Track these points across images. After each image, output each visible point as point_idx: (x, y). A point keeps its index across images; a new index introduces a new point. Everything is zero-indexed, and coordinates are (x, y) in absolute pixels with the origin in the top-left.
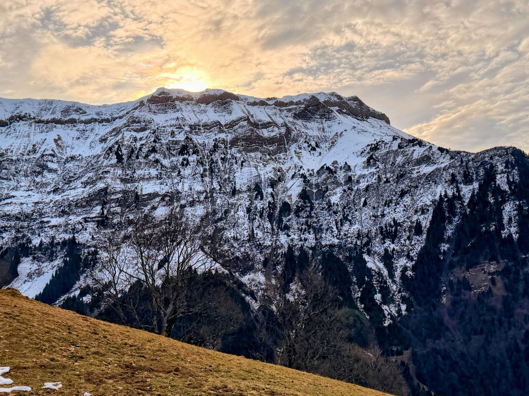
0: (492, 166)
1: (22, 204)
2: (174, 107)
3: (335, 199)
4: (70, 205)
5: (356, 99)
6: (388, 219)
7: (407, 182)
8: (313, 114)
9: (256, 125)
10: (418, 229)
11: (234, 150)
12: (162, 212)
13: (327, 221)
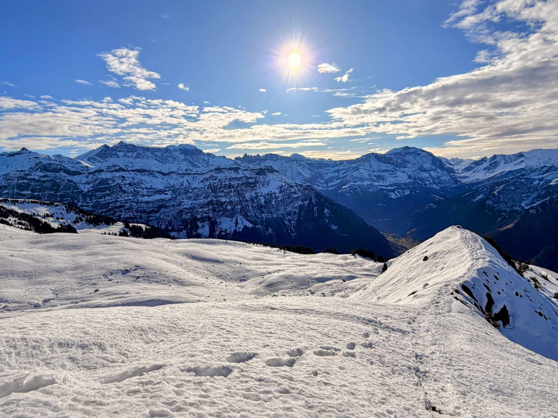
0: (312, 197)
1: (188, 204)
2: (222, 171)
3: (273, 203)
4: (202, 205)
5: (270, 166)
6: (288, 210)
7: (291, 199)
8: (261, 173)
9: (247, 178)
10: (295, 213)
11: (243, 187)
12: (229, 207)
13: (273, 210)
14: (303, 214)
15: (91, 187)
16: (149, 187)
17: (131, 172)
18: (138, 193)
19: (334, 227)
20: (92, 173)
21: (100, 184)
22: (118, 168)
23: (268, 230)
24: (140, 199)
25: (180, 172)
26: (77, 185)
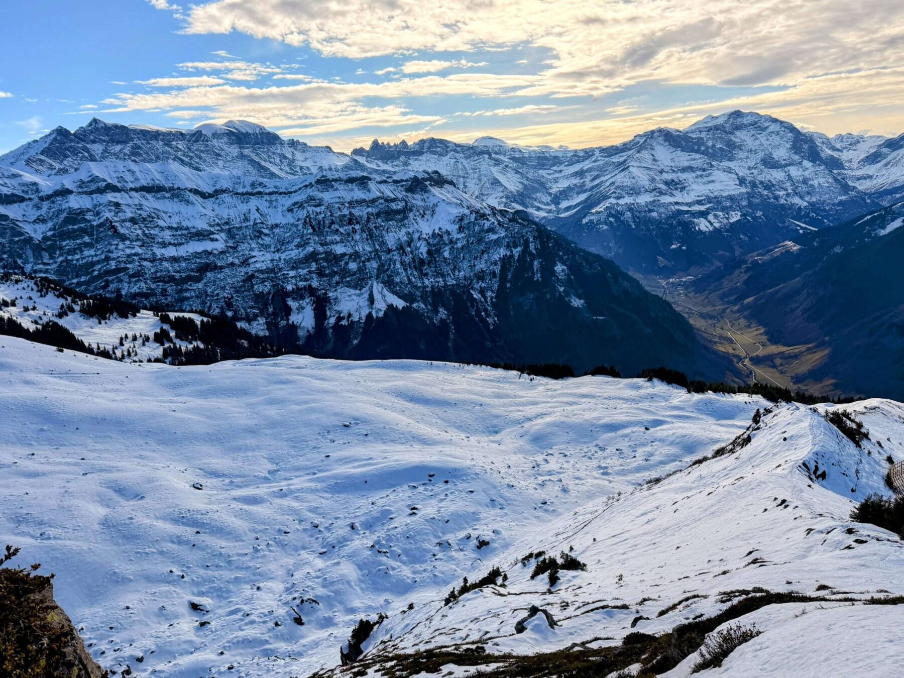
0: (528, 238)
1: (263, 261)
3: (446, 254)
4: (295, 262)
5: (436, 172)
6: (477, 268)
7: (483, 244)
8: (416, 188)
9: (386, 200)
10: (494, 274)
11: (379, 220)
12: (353, 266)
13: (446, 269)
14: (509, 277)
15: (50, 230)
16: (175, 226)
17: (133, 193)
18: (153, 238)
19: (577, 303)
20: (49, 197)
21: (68, 221)
22: (104, 184)
23: (438, 312)
24: (159, 252)
25: (240, 190)
26: (18, 226)
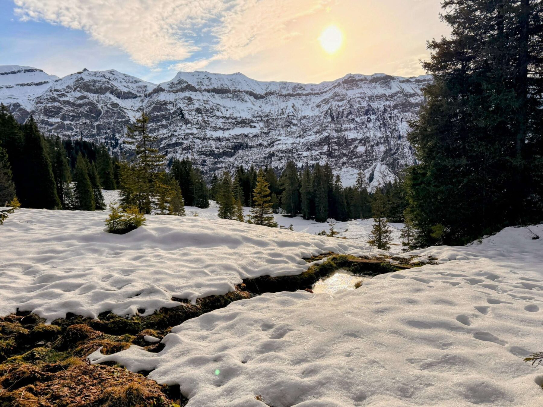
1: (285, 144)
2: (357, 85)
4: (311, 145)
9: (406, 95)
11: (395, 111)
16: (228, 116)
17: (206, 93)
18: (209, 124)
20: (150, 94)
21: (155, 109)
22: (185, 85)
24: (209, 133)
25: (285, 92)
26: (123, 111)
